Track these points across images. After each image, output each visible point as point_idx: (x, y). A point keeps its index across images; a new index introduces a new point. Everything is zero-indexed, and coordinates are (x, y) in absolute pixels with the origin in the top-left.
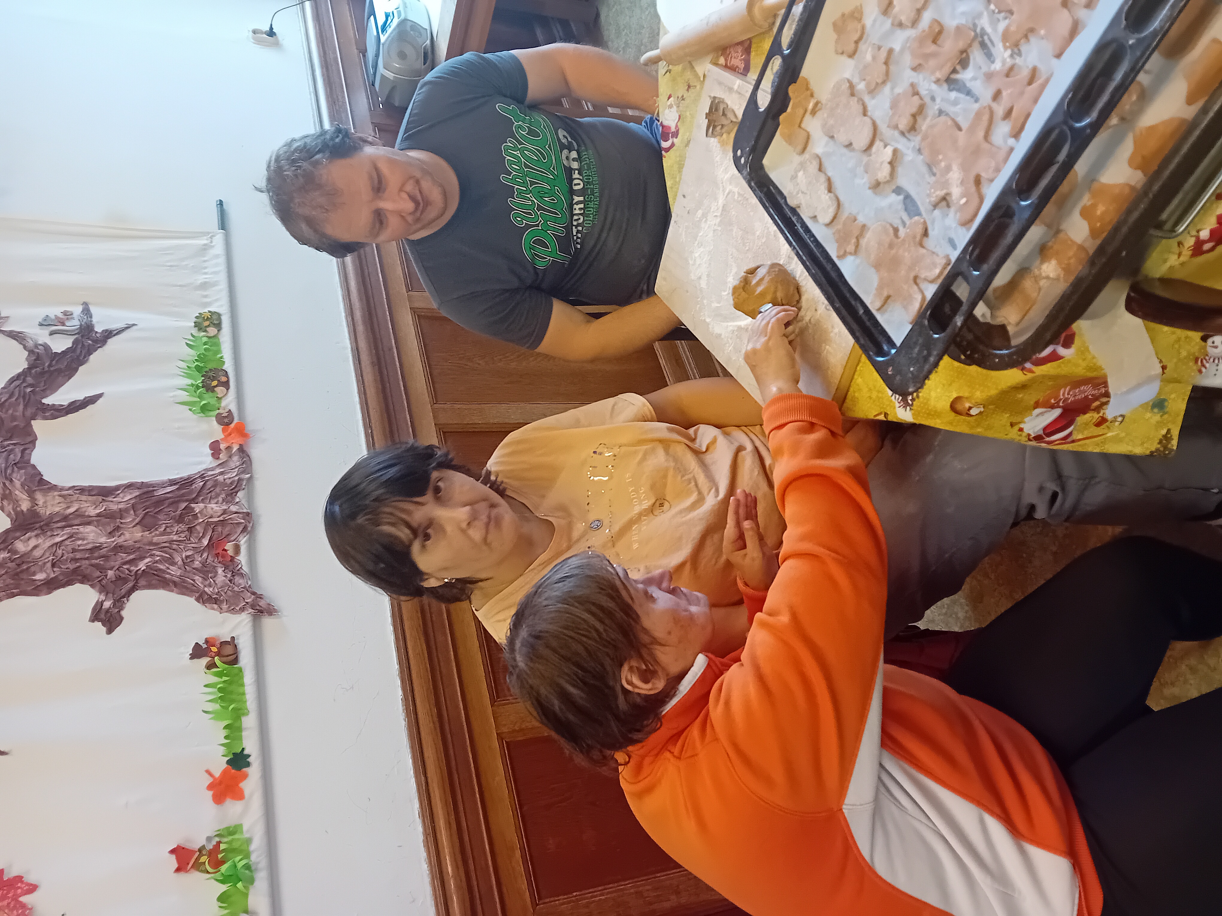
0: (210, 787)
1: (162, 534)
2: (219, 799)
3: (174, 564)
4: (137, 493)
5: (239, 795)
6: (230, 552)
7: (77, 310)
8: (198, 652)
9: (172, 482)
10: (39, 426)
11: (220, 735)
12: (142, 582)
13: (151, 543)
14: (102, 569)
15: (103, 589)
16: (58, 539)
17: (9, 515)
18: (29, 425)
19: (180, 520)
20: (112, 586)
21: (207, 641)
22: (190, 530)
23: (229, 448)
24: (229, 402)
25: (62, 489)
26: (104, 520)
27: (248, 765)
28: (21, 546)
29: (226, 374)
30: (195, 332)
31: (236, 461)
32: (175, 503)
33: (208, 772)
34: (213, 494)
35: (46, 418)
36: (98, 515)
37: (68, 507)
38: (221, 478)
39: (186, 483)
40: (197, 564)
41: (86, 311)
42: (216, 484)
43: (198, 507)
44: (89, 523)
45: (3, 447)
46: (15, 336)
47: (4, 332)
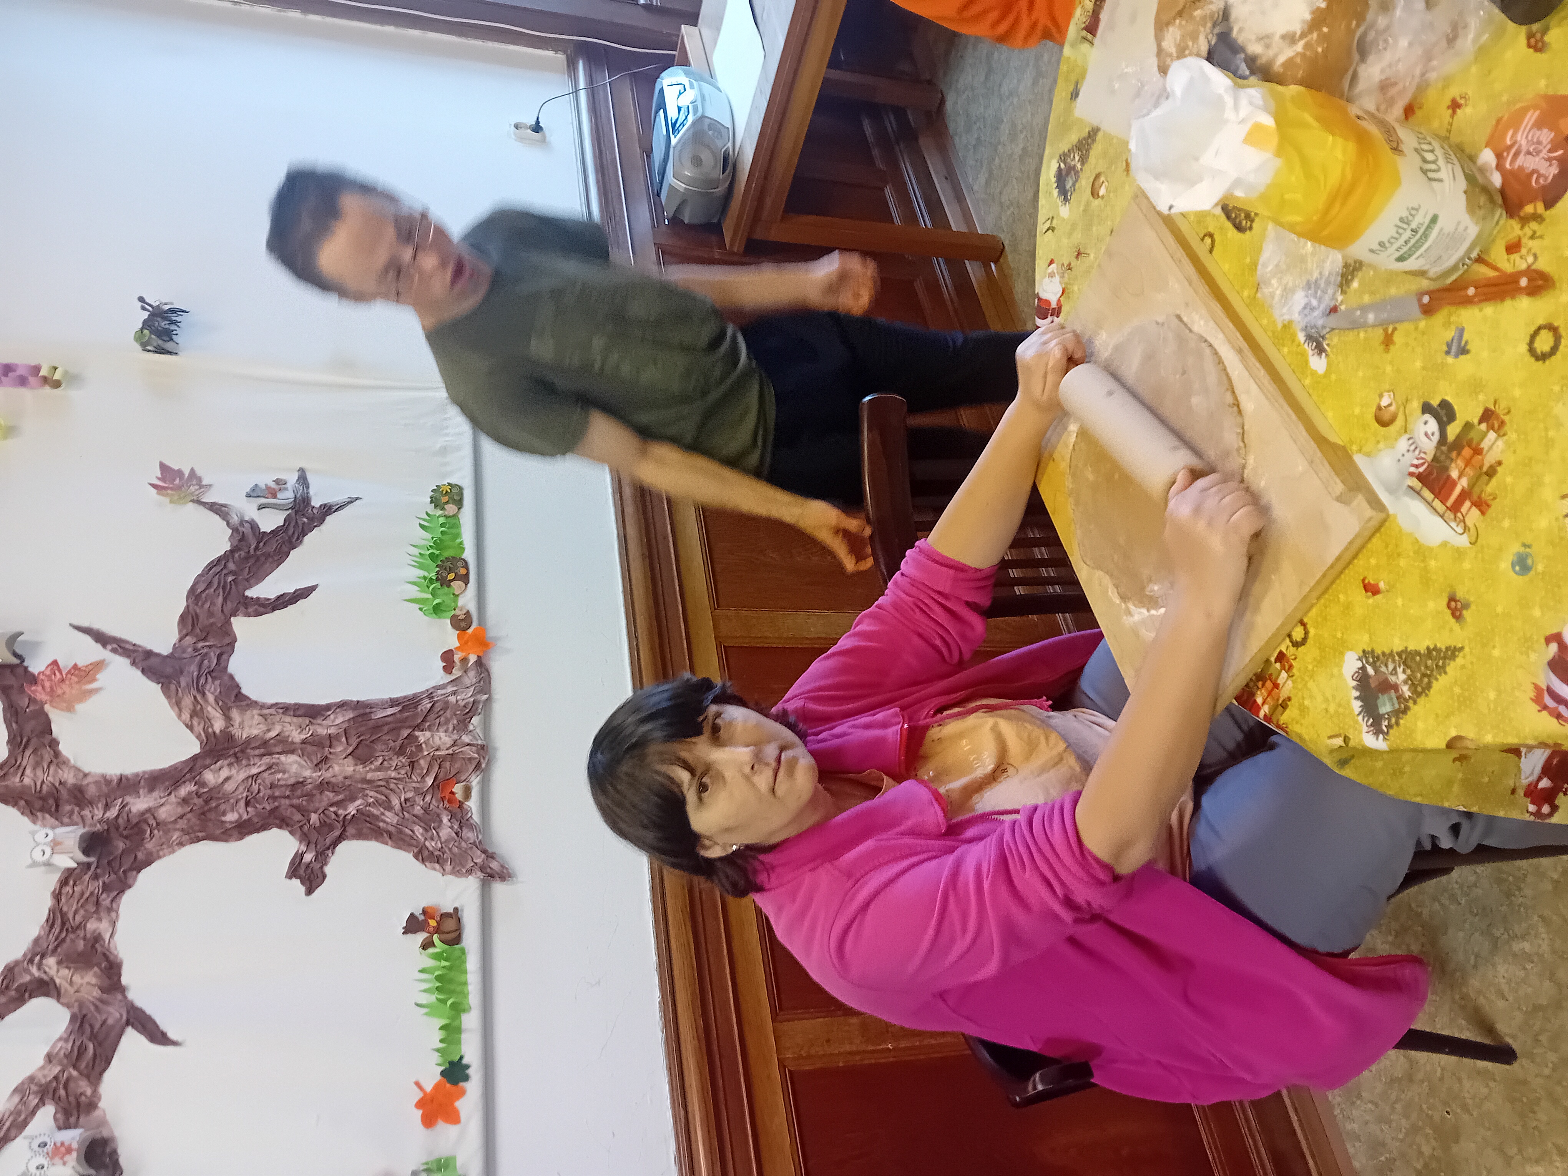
0: (420, 1105)
1: (378, 769)
2: (428, 1121)
3: (390, 808)
4: (350, 714)
5: (453, 1118)
6: (459, 796)
7: (292, 479)
8: (413, 925)
9: (394, 702)
10: (240, 625)
11: (435, 1038)
12: (351, 830)
13: (365, 781)
14: (304, 812)
15: (305, 837)
16: (254, 771)
17: (198, 737)
18: (228, 622)
19: (401, 752)
20: (314, 836)
21: (425, 912)
22: (412, 764)
23: (464, 660)
24: (467, 600)
25: (263, 706)
26: (309, 748)
27: (466, 1078)
28: (210, 777)
29: (466, 565)
30: (430, 508)
31: (471, 677)
32: (395, 730)
33: (417, 1084)
34: (442, 719)
35: (248, 615)
36: (304, 742)
37: (269, 730)
38: (452, 699)
39: (409, 704)
40: (418, 810)
41: (303, 479)
42: (446, 706)
43: (422, 736)
44: (292, 752)
45: (195, 650)
46: (218, 509)
47: (204, 504)
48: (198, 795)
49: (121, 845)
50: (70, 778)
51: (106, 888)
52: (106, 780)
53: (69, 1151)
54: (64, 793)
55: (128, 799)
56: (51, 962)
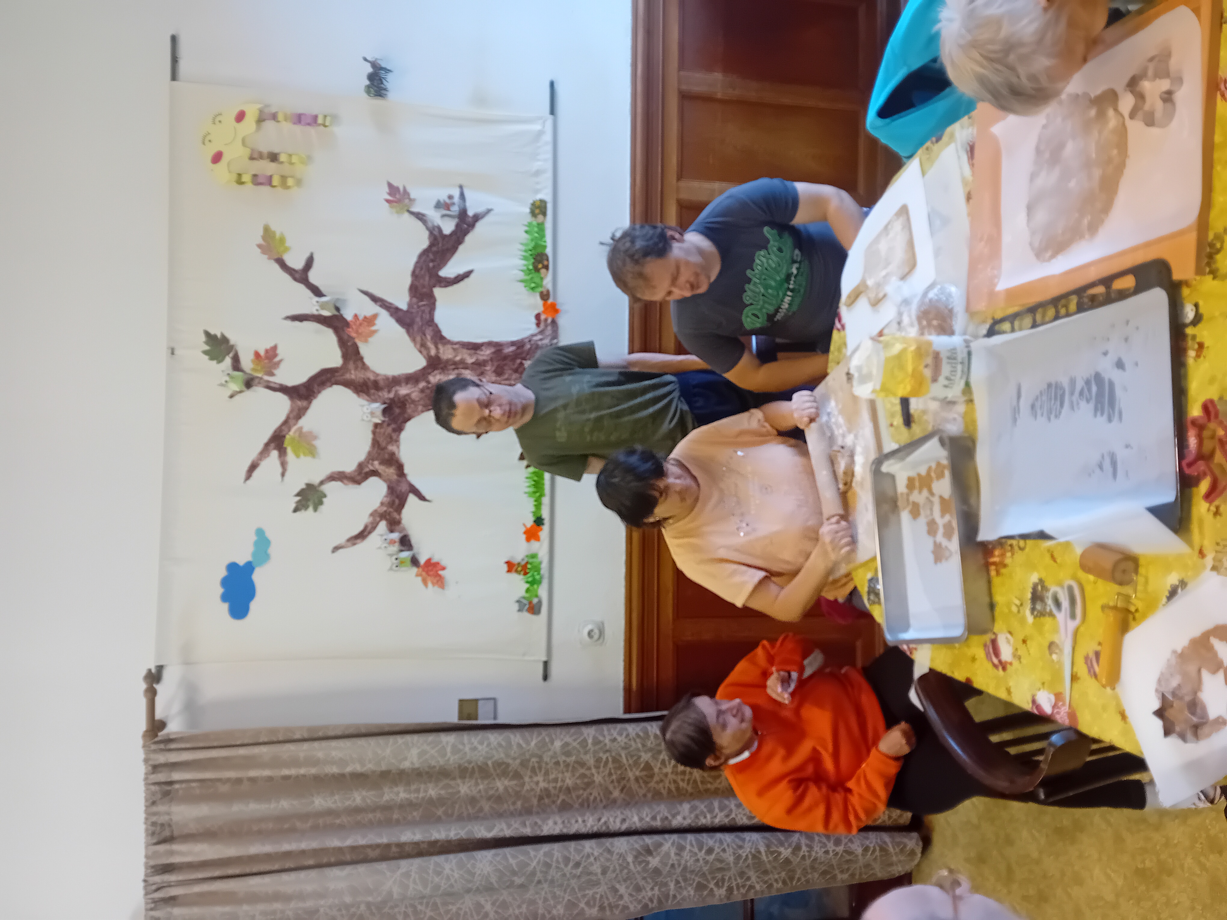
0: (525, 533)
2: (528, 540)
4: (493, 350)
5: (538, 539)
7: (456, 193)
9: (513, 343)
10: (438, 292)
11: (533, 509)
17: (425, 357)
18: (432, 292)
19: (516, 371)
23: (546, 320)
24: (548, 283)
25: (452, 343)
26: (475, 366)
27: (543, 524)
29: (547, 259)
30: (530, 219)
31: (549, 329)
32: (514, 359)
33: (524, 525)
35: (441, 287)
36: (473, 363)
37: (456, 356)
38: (540, 343)
39: (520, 344)
41: (462, 195)
42: (537, 346)
45: (419, 307)
46: (420, 217)
47: (412, 213)
48: (428, 388)
49: (397, 411)
50: (372, 378)
51: (394, 430)
52: (387, 378)
53: (395, 542)
54: (370, 384)
55: (398, 388)
56: (376, 463)
